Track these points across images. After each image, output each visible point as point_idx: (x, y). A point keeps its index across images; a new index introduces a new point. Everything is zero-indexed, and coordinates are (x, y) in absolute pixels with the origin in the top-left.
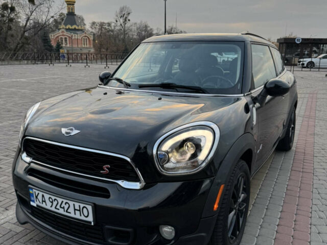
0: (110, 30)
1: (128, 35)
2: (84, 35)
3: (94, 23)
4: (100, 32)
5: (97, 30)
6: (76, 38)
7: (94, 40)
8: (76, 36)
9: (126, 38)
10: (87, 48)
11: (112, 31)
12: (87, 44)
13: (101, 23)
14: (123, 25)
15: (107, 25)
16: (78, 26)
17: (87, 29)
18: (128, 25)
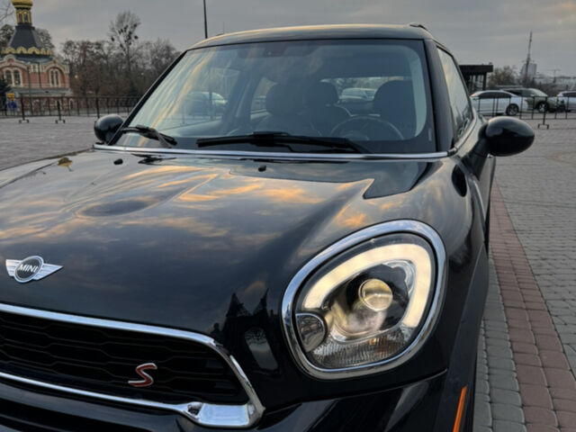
0: (101, 56)
1: (134, 65)
2: (53, 65)
3: (69, 44)
4: (82, 60)
5: (77, 56)
6: (37, 70)
7: (71, 74)
8: (37, 66)
9: (132, 68)
10: (58, 89)
11: (106, 57)
12: (57, 83)
13: (84, 43)
14: (125, 46)
15: (96, 46)
16: (40, 49)
17: (56, 54)
18: (134, 45)
